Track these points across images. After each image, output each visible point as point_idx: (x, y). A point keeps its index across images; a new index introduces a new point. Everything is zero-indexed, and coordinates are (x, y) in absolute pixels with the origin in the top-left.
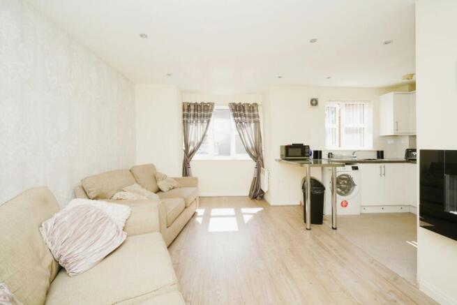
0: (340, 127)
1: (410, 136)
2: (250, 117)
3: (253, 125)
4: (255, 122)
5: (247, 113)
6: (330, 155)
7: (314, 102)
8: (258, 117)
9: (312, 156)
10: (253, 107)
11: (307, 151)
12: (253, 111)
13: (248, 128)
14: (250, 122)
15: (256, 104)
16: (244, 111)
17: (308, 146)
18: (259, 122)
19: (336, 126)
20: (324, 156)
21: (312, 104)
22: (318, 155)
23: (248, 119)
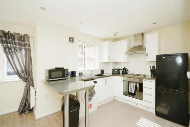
0: (85, 57)
1: (113, 63)
2: (20, 45)
3: (23, 52)
4: (26, 50)
5: (17, 41)
6: (80, 74)
7: (71, 40)
8: (29, 46)
9: (70, 76)
10: (24, 38)
11: (66, 73)
12: (24, 41)
13: (19, 54)
14: (20, 49)
15: (27, 35)
16: (14, 39)
17: (67, 69)
18: (30, 50)
19: (83, 56)
20: (77, 74)
21: (70, 41)
22: (73, 74)
23: (18, 46)
